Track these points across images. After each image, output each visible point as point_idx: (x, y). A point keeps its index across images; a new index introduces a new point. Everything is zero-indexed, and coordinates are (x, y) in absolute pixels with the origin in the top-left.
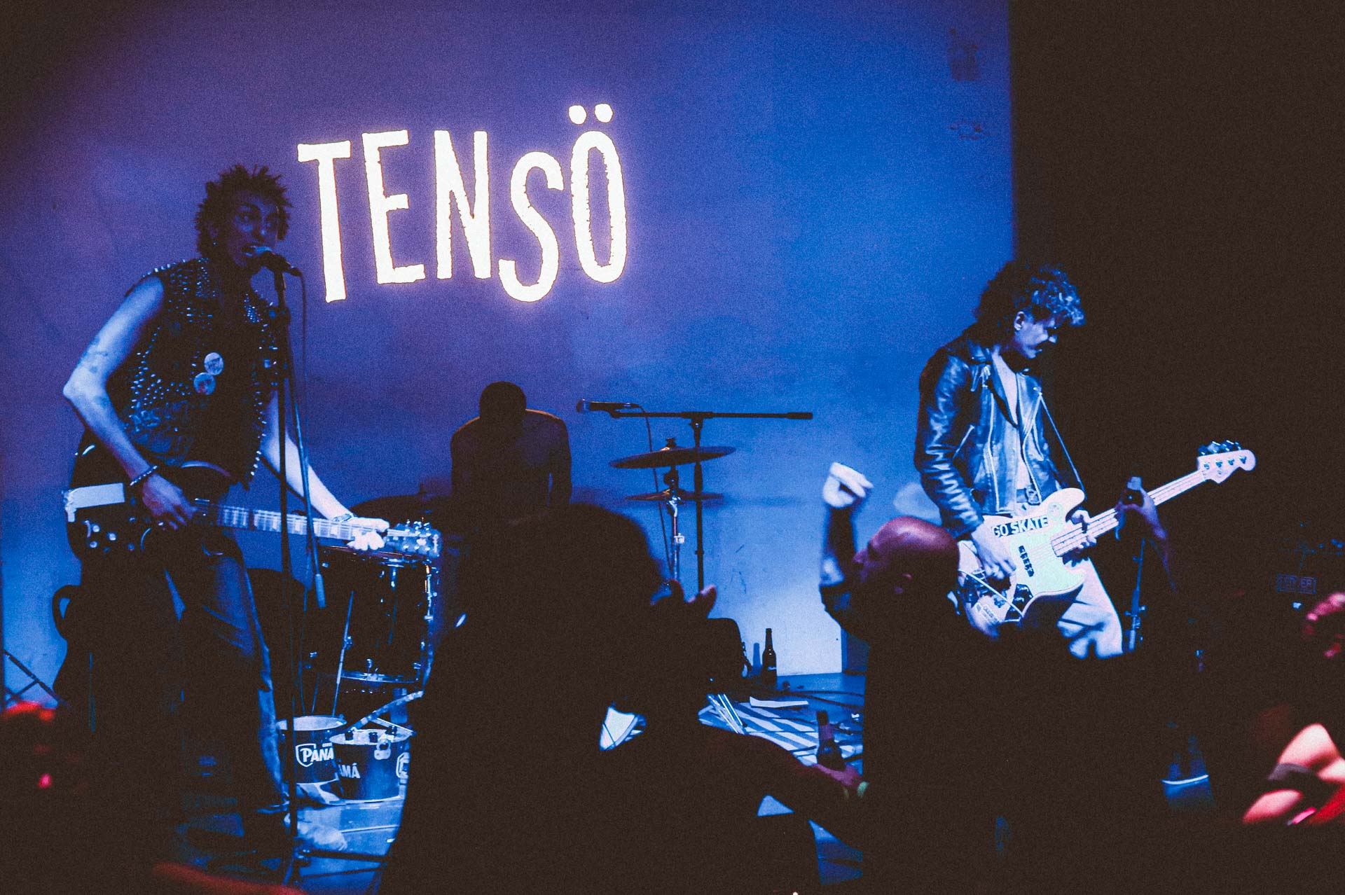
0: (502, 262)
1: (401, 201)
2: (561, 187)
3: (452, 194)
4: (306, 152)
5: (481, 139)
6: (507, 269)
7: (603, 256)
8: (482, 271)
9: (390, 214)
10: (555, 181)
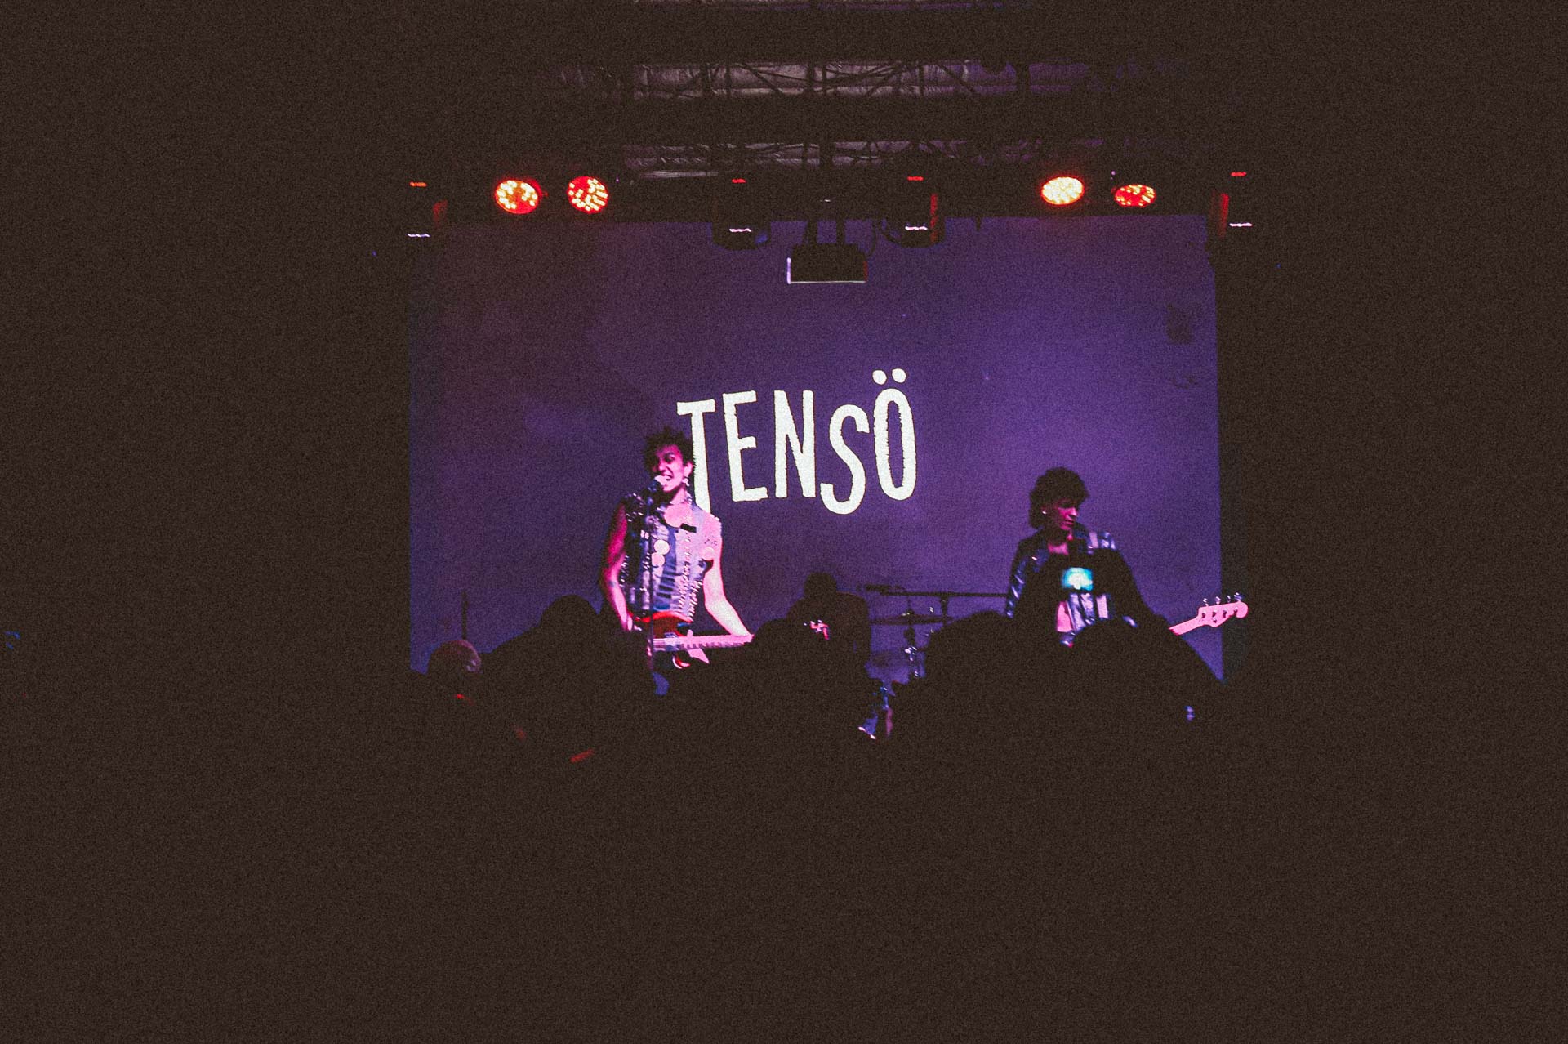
0: (822, 485)
1: (750, 442)
2: (867, 430)
3: (787, 438)
4: (683, 408)
5: (808, 396)
6: (827, 490)
7: (898, 481)
8: (809, 491)
9: (743, 452)
10: (862, 426)
